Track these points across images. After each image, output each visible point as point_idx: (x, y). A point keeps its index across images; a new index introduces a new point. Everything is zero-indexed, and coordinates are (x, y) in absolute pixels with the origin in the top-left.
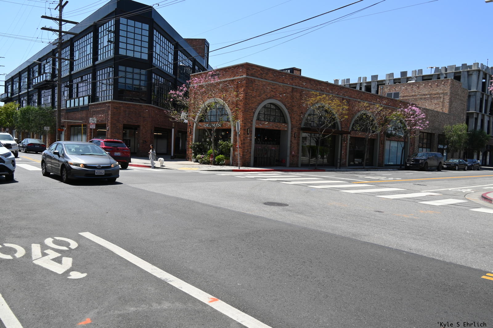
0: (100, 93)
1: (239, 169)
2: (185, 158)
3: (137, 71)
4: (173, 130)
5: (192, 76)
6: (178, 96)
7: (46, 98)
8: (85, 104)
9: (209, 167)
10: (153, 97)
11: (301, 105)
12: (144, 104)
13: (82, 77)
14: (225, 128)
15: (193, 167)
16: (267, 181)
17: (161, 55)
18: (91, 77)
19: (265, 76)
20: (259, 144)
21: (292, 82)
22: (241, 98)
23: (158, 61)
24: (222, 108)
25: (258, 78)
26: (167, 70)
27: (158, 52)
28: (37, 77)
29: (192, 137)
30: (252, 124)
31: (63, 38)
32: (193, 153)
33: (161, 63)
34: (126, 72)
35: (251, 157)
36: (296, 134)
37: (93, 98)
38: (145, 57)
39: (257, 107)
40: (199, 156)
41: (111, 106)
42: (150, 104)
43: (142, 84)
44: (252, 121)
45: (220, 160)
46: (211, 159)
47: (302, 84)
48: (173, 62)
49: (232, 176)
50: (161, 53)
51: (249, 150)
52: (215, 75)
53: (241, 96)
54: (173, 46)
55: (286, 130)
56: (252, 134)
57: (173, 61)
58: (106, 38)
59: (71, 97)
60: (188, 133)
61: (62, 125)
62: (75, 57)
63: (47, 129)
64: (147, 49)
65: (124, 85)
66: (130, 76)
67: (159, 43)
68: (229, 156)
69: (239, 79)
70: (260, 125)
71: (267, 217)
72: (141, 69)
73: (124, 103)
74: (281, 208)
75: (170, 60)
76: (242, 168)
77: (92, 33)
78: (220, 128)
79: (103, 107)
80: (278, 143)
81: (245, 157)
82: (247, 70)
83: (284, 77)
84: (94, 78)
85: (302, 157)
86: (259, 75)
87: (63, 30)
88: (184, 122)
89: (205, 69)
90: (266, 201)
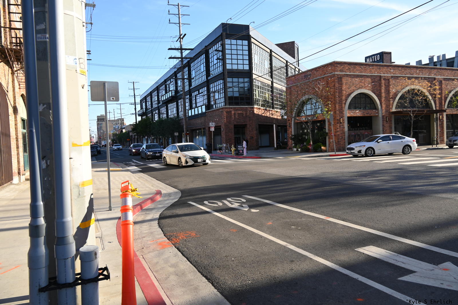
0: (214, 101)
1: (335, 153)
4: (274, 125)
5: (288, 78)
7: (172, 110)
8: (203, 112)
11: (391, 90)
12: (248, 106)
13: (199, 91)
14: (320, 120)
18: (205, 90)
19: (353, 70)
20: (352, 130)
21: (380, 71)
23: (257, 69)
27: (256, 62)
29: (291, 129)
30: (344, 114)
32: (293, 143)
34: (233, 82)
35: (345, 143)
36: (387, 118)
37: (209, 106)
38: (247, 67)
40: (299, 145)
41: (223, 111)
42: (254, 105)
43: (246, 90)
44: (344, 111)
47: (390, 71)
50: (259, 62)
51: (343, 137)
55: (377, 116)
56: (344, 122)
57: (268, 67)
58: (215, 57)
60: (288, 127)
63: (176, 134)
64: (248, 61)
65: (232, 93)
66: (236, 85)
67: (257, 54)
68: (326, 144)
69: (329, 76)
70: (352, 114)
72: (244, 78)
73: (234, 107)
77: (204, 55)
78: (315, 120)
79: (218, 113)
80: (370, 128)
82: (336, 67)
83: (371, 67)
84: (208, 90)
86: (346, 69)
87: (184, 56)
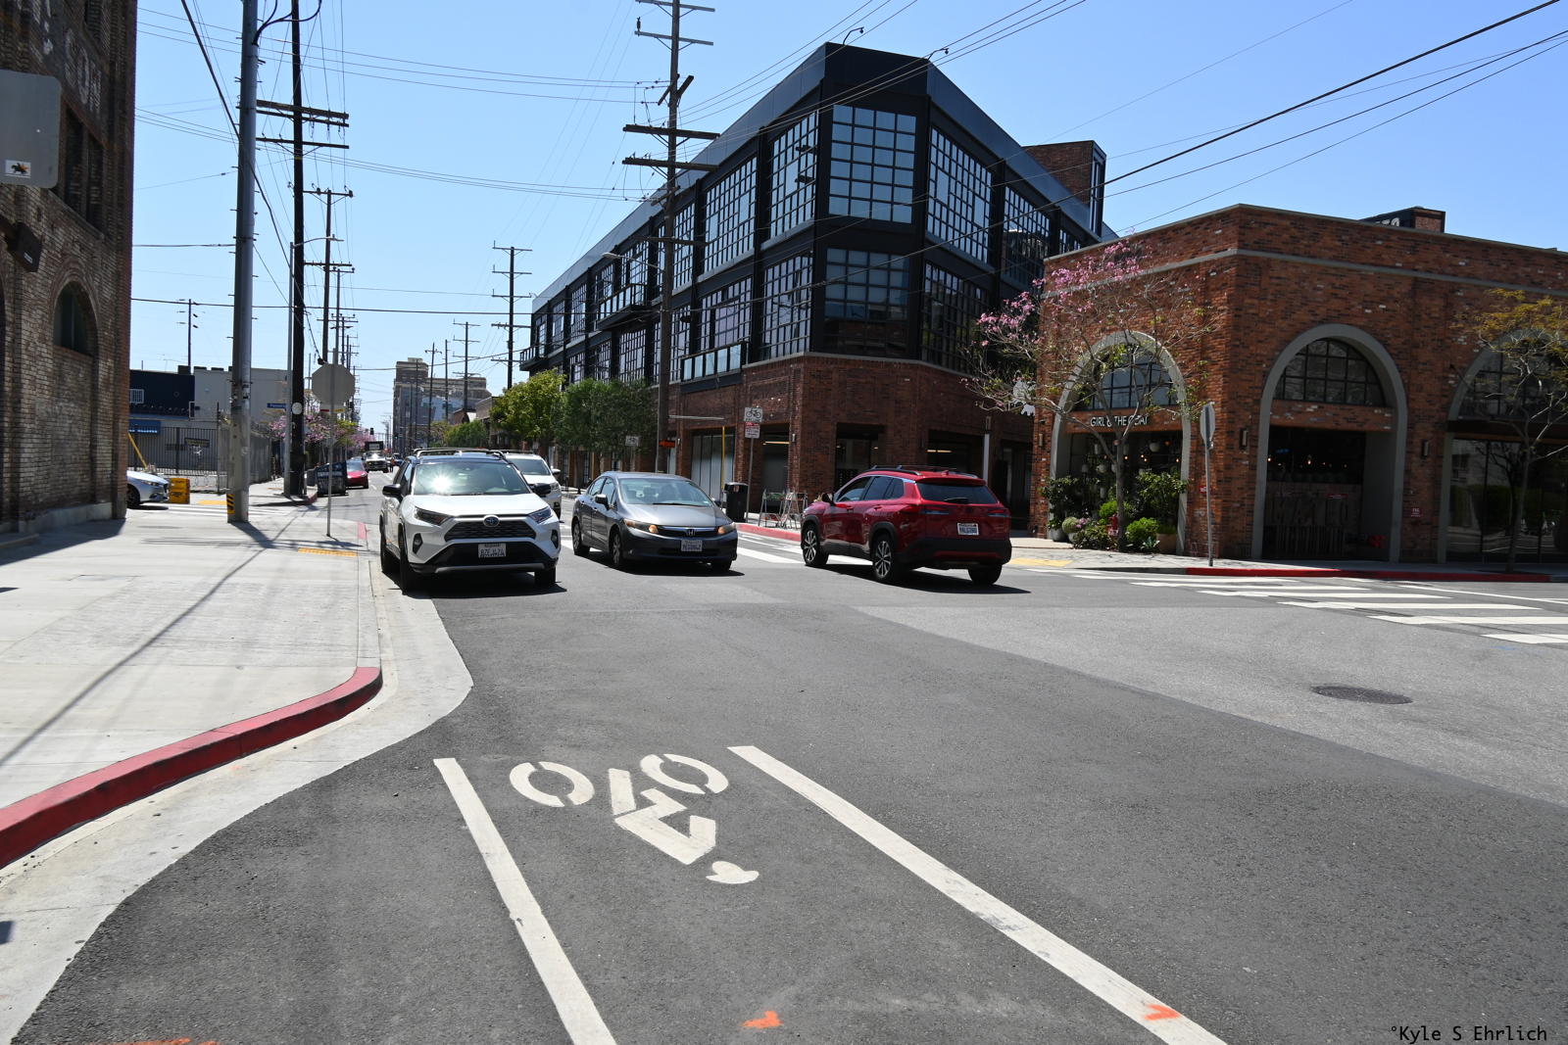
0: (774, 333)
1: (1211, 565)
2: (1026, 529)
3: (878, 259)
4: (987, 438)
5: (1051, 262)
6: (1007, 330)
7: (630, 356)
8: (731, 368)
9: (1104, 560)
10: (925, 337)
11: (1449, 338)
12: (897, 361)
13: (725, 291)
14: (1160, 429)
15: (1052, 556)
16: (1318, 609)
17: (952, 206)
18: (749, 288)
19: (1310, 246)
20: (1282, 481)
21: (1412, 260)
22: (1218, 327)
23: (944, 226)
24: (1152, 364)
25: (1282, 253)
26: (968, 250)
27: (942, 197)
28: (611, 298)
29: (1049, 458)
30: (1257, 414)
31: (679, 182)
32: (1052, 511)
33: (950, 230)
34: (847, 265)
35: (1252, 525)
36: (1427, 444)
37: (755, 348)
38: (904, 215)
39: (1277, 353)
40: (1070, 521)
41: (802, 370)
42: (918, 359)
43: (892, 300)
44: (1258, 402)
45: (1140, 535)
46: (1111, 532)
47: (1454, 262)
48: (987, 226)
49: (1187, 589)
50: (952, 198)
51: (1246, 502)
52: (1129, 255)
53: (1220, 320)
54: (989, 175)
55: (1386, 432)
56: (1257, 447)
57: (987, 221)
58: (792, 172)
59: (694, 348)
60: (1036, 446)
61: (669, 429)
62: (707, 235)
63: (632, 441)
64: (911, 191)
65: (842, 304)
66: (858, 276)
67: (947, 169)
68: (1175, 523)
69: (1212, 262)
70: (1289, 414)
71: (1331, 738)
72: (890, 253)
73: (842, 360)
74: (1383, 708)
75: (979, 220)
76: (1219, 564)
77: (755, 160)
78: (1141, 429)
79: (782, 375)
80: (1357, 478)
81: (1233, 527)
82: (1242, 231)
83: (1380, 243)
84: (758, 290)
85: (1451, 529)
86: (1284, 243)
87: (679, 159)
88: (1023, 413)
89: (1092, 238)
90: (1320, 683)
